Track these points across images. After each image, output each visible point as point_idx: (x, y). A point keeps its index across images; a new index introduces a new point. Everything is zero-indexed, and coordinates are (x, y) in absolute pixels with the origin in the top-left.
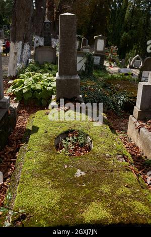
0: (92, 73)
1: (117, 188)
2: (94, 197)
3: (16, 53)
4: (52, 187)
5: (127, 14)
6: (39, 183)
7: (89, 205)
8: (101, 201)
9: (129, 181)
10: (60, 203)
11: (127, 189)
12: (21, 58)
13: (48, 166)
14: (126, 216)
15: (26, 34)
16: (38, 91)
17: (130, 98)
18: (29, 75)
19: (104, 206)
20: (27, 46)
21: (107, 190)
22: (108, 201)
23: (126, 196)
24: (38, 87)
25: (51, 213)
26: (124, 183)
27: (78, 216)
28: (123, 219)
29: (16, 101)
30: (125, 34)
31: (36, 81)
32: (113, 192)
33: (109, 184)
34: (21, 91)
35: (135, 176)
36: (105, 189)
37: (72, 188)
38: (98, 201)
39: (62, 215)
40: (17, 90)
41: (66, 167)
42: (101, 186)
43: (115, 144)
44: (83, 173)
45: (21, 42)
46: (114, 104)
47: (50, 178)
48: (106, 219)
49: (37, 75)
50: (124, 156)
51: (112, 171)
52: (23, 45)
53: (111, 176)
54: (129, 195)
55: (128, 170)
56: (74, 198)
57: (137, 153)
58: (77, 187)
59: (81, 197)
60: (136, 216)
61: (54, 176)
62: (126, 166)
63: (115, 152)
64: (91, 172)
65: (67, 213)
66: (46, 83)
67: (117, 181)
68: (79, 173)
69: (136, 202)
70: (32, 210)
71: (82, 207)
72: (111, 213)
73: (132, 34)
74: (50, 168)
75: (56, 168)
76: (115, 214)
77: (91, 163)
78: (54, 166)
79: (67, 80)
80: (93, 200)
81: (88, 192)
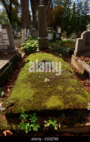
0: (56, 40)
1: (66, 87)
2: (53, 93)
3: (24, 34)
4: (31, 87)
5: (70, 18)
6: (25, 85)
7: (50, 97)
8: (57, 95)
9: (73, 84)
10: (34, 97)
11: (73, 88)
12: (26, 36)
13: (31, 77)
14: (72, 104)
15: (28, 25)
16: (33, 47)
17: (72, 49)
18: (29, 42)
19: (59, 98)
20: (28, 30)
21: (61, 89)
22: (61, 95)
23: (72, 92)
24: (33, 46)
25: (28, 103)
26: (71, 85)
27: (43, 104)
28: (71, 106)
29: (24, 53)
30: (69, 27)
31: (32, 44)
32: (64, 90)
33: (62, 85)
34: (26, 48)
35: (76, 81)
36: (60, 88)
37: (41, 88)
38: (55, 95)
39: (34, 104)
40: (24, 48)
41: (40, 77)
42: (57, 87)
43: (65, 66)
44: (48, 80)
45: (26, 29)
46: (65, 52)
47: (31, 83)
48: (60, 106)
49: (32, 41)
50: (70, 71)
51: (64, 78)
52: (27, 30)
53: (64, 81)
54: (74, 91)
55: (72, 78)
56: (42, 93)
57: (76, 71)
58: (44, 87)
59: (46, 93)
60: (78, 104)
61: (33, 82)
62: (71, 76)
63: (65, 69)
64: (53, 79)
65: (37, 103)
66: (36, 44)
67: (66, 84)
68: (46, 80)
69: (78, 95)
70: (18, 101)
71: (46, 99)
72: (63, 102)
73: (72, 26)
74: (32, 78)
75: (34, 78)
76: (66, 103)
77: (53, 74)
78: (34, 77)
79: (43, 39)
80: (53, 95)
81: (50, 90)
